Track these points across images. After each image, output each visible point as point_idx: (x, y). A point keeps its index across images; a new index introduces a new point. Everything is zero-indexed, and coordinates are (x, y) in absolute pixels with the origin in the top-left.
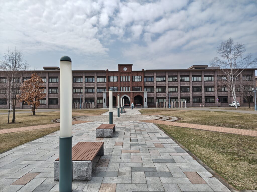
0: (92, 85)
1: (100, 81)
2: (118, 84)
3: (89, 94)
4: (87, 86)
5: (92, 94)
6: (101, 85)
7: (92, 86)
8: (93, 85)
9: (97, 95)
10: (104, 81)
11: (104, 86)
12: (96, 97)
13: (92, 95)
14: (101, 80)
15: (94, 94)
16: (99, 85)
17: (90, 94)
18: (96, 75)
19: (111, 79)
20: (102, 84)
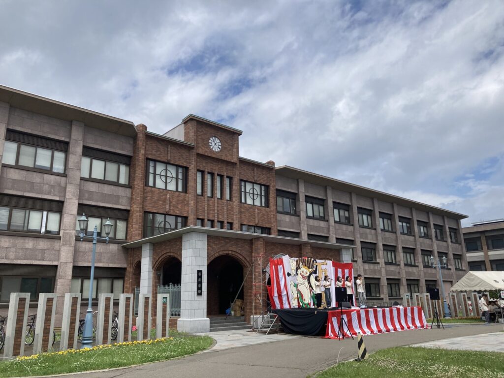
0: (46, 187)
1: (93, 176)
2: (188, 204)
3: (20, 241)
4: (13, 188)
5: (43, 244)
6: (104, 197)
7: (49, 193)
8: (52, 186)
9: (76, 252)
10: (115, 180)
11: (117, 203)
12: (70, 260)
13: (43, 251)
14: (98, 168)
15: (57, 244)
16: (91, 193)
17: (30, 244)
18: (81, 138)
19: (155, 174)
20: (107, 189)
